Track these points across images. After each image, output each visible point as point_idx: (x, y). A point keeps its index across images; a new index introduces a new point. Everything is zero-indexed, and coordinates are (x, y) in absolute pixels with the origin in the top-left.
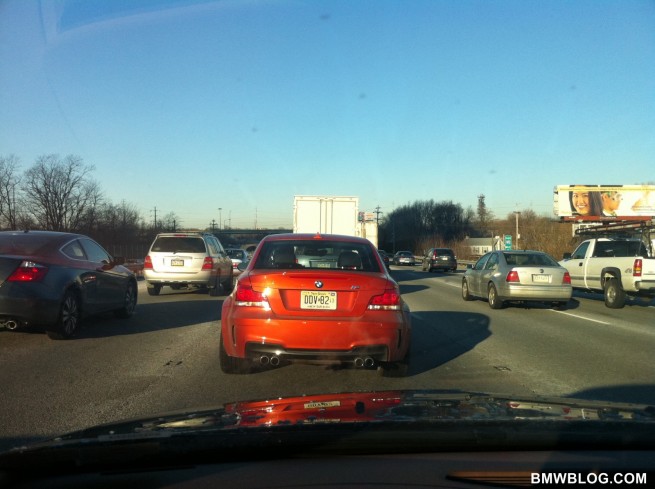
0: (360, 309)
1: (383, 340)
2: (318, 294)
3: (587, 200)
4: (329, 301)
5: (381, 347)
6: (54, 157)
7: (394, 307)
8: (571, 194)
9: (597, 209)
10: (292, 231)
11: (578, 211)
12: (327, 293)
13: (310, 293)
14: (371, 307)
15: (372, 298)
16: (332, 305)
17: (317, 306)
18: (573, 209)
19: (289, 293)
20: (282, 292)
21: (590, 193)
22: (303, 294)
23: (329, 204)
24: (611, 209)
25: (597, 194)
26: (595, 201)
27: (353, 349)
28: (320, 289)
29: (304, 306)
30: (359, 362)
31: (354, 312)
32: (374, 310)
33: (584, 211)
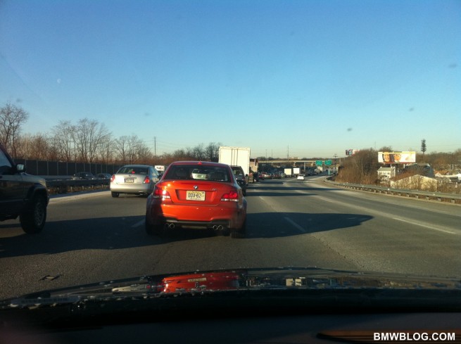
0: (217, 201)
2: (196, 193)
3: (389, 157)
4: (201, 196)
7: (236, 200)
8: (383, 155)
9: (392, 160)
12: (201, 192)
13: (191, 192)
14: (222, 199)
15: (224, 195)
16: (203, 199)
17: (195, 198)
18: (384, 160)
19: (180, 192)
20: (177, 191)
22: (188, 192)
23: (236, 151)
24: (398, 160)
25: (392, 155)
27: (214, 221)
28: (197, 190)
29: (188, 198)
30: (215, 228)
31: (214, 202)
32: (224, 201)
33: (387, 160)
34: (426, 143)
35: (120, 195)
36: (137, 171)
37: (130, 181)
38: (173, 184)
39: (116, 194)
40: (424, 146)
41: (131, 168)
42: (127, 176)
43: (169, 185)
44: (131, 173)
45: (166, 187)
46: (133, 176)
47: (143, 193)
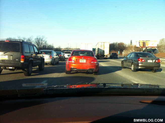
1: (94, 68)
3: (142, 43)
5: (93, 69)
6: (40, 36)
7: (96, 62)
8: (139, 42)
9: (145, 45)
10: (80, 49)
11: (141, 46)
12: (84, 60)
14: (92, 62)
16: (85, 62)
17: (82, 62)
18: (140, 45)
21: (143, 42)
22: (80, 60)
24: (147, 45)
25: (145, 42)
26: (144, 44)
27: (89, 69)
30: (89, 71)
31: (89, 63)
33: (142, 46)
34: (132, 41)
40: (131, 42)
44: (43, 54)
47: (49, 63)
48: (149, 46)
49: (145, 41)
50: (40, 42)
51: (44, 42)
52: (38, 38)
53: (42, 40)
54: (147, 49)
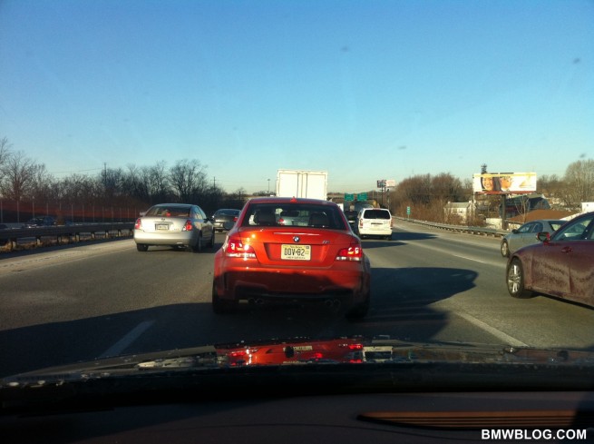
0: (329, 260)
2: (296, 248)
3: (491, 182)
4: (305, 253)
7: (357, 259)
8: (482, 179)
9: (498, 188)
11: (486, 189)
12: (303, 247)
13: (289, 247)
14: (338, 258)
15: (340, 251)
16: (307, 257)
17: (295, 257)
18: (483, 187)
19: (271, 248)
20: (266, 245)
21: (494, 178)
22: (283, 247)
23: (305, 176)
24: (507, 187)
25: (498, 178)
26: (496, 182)
28: (298, 243)
29: (284, 257)
30: (329, 303)
31: (326, 262)
32: (340, 260)
33: (489, 188)
35: (150, 248)
36: (174, 213)
37: (163, 227)
38: (259, 235)
39: (143, 246)
41: (164, 208)
42: (159, 220)
43: (254, 236)
44: (165, 216)
45: (248, 239)
46: (167, 220)
47: (182, 245)
48: (511, 189)
49: (499, 175)
50: (186, 178)
51: (195, 180)
52: (181, 165)
53: (191, 174)
54: (506, 200)
